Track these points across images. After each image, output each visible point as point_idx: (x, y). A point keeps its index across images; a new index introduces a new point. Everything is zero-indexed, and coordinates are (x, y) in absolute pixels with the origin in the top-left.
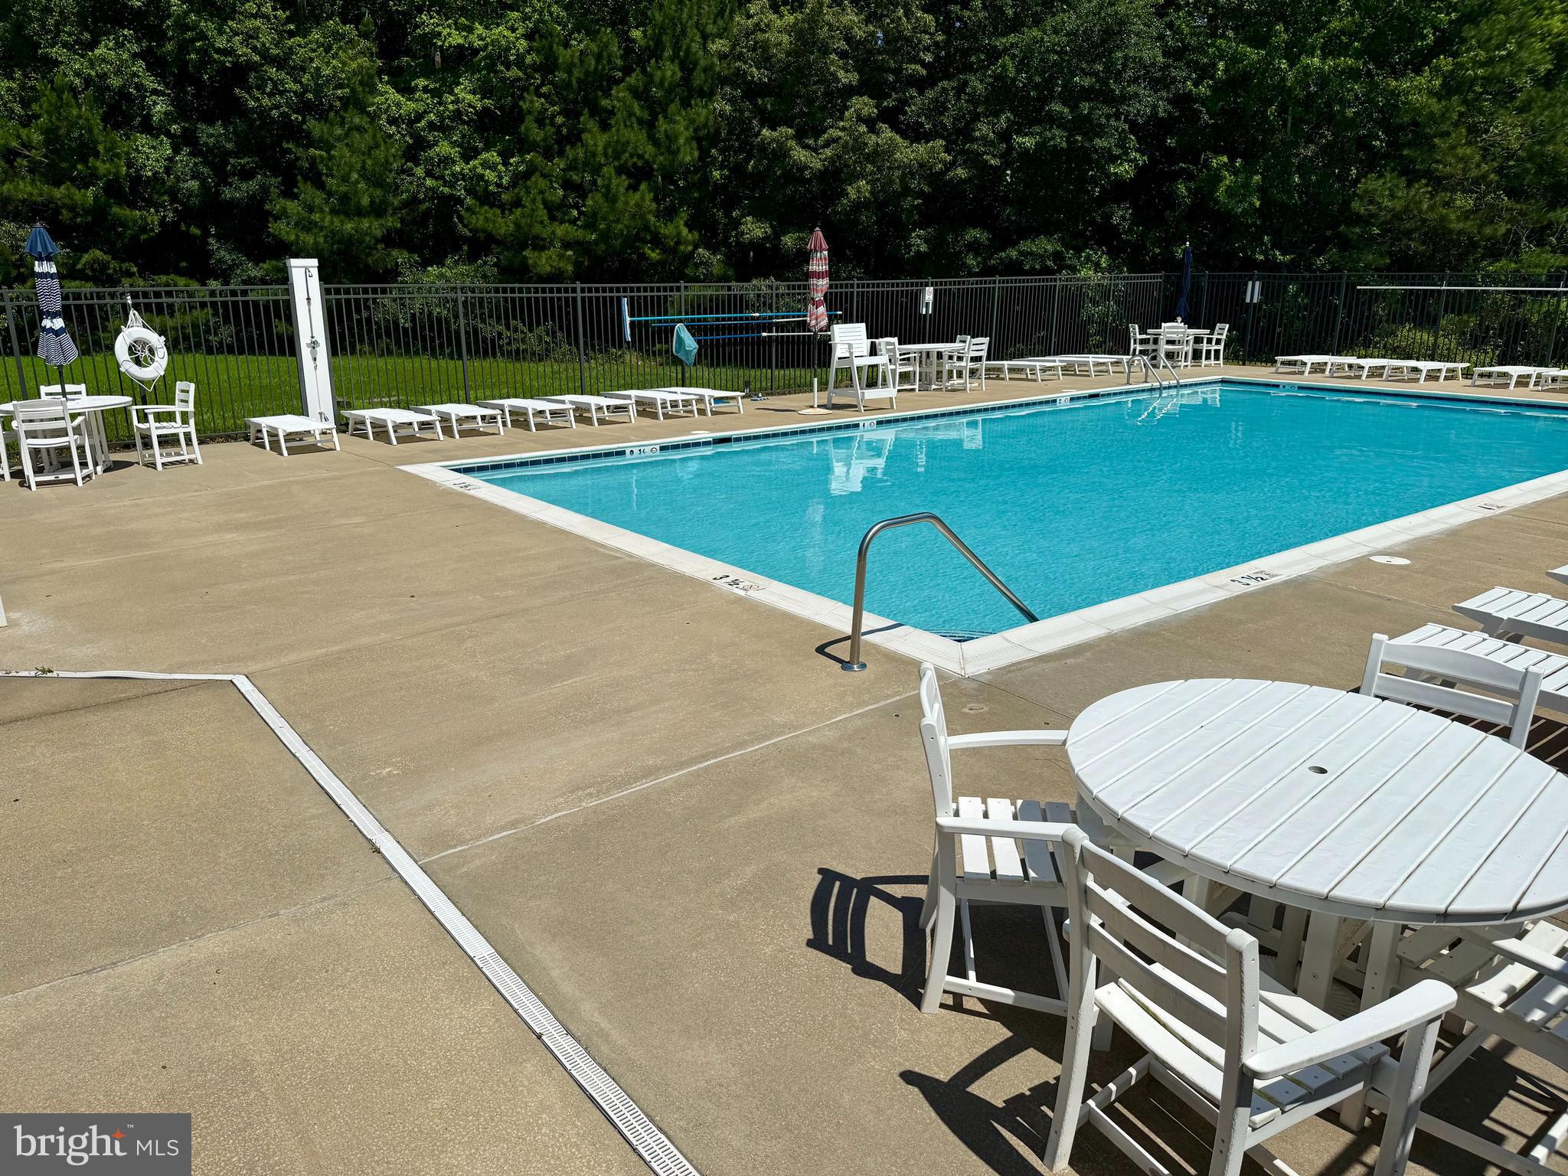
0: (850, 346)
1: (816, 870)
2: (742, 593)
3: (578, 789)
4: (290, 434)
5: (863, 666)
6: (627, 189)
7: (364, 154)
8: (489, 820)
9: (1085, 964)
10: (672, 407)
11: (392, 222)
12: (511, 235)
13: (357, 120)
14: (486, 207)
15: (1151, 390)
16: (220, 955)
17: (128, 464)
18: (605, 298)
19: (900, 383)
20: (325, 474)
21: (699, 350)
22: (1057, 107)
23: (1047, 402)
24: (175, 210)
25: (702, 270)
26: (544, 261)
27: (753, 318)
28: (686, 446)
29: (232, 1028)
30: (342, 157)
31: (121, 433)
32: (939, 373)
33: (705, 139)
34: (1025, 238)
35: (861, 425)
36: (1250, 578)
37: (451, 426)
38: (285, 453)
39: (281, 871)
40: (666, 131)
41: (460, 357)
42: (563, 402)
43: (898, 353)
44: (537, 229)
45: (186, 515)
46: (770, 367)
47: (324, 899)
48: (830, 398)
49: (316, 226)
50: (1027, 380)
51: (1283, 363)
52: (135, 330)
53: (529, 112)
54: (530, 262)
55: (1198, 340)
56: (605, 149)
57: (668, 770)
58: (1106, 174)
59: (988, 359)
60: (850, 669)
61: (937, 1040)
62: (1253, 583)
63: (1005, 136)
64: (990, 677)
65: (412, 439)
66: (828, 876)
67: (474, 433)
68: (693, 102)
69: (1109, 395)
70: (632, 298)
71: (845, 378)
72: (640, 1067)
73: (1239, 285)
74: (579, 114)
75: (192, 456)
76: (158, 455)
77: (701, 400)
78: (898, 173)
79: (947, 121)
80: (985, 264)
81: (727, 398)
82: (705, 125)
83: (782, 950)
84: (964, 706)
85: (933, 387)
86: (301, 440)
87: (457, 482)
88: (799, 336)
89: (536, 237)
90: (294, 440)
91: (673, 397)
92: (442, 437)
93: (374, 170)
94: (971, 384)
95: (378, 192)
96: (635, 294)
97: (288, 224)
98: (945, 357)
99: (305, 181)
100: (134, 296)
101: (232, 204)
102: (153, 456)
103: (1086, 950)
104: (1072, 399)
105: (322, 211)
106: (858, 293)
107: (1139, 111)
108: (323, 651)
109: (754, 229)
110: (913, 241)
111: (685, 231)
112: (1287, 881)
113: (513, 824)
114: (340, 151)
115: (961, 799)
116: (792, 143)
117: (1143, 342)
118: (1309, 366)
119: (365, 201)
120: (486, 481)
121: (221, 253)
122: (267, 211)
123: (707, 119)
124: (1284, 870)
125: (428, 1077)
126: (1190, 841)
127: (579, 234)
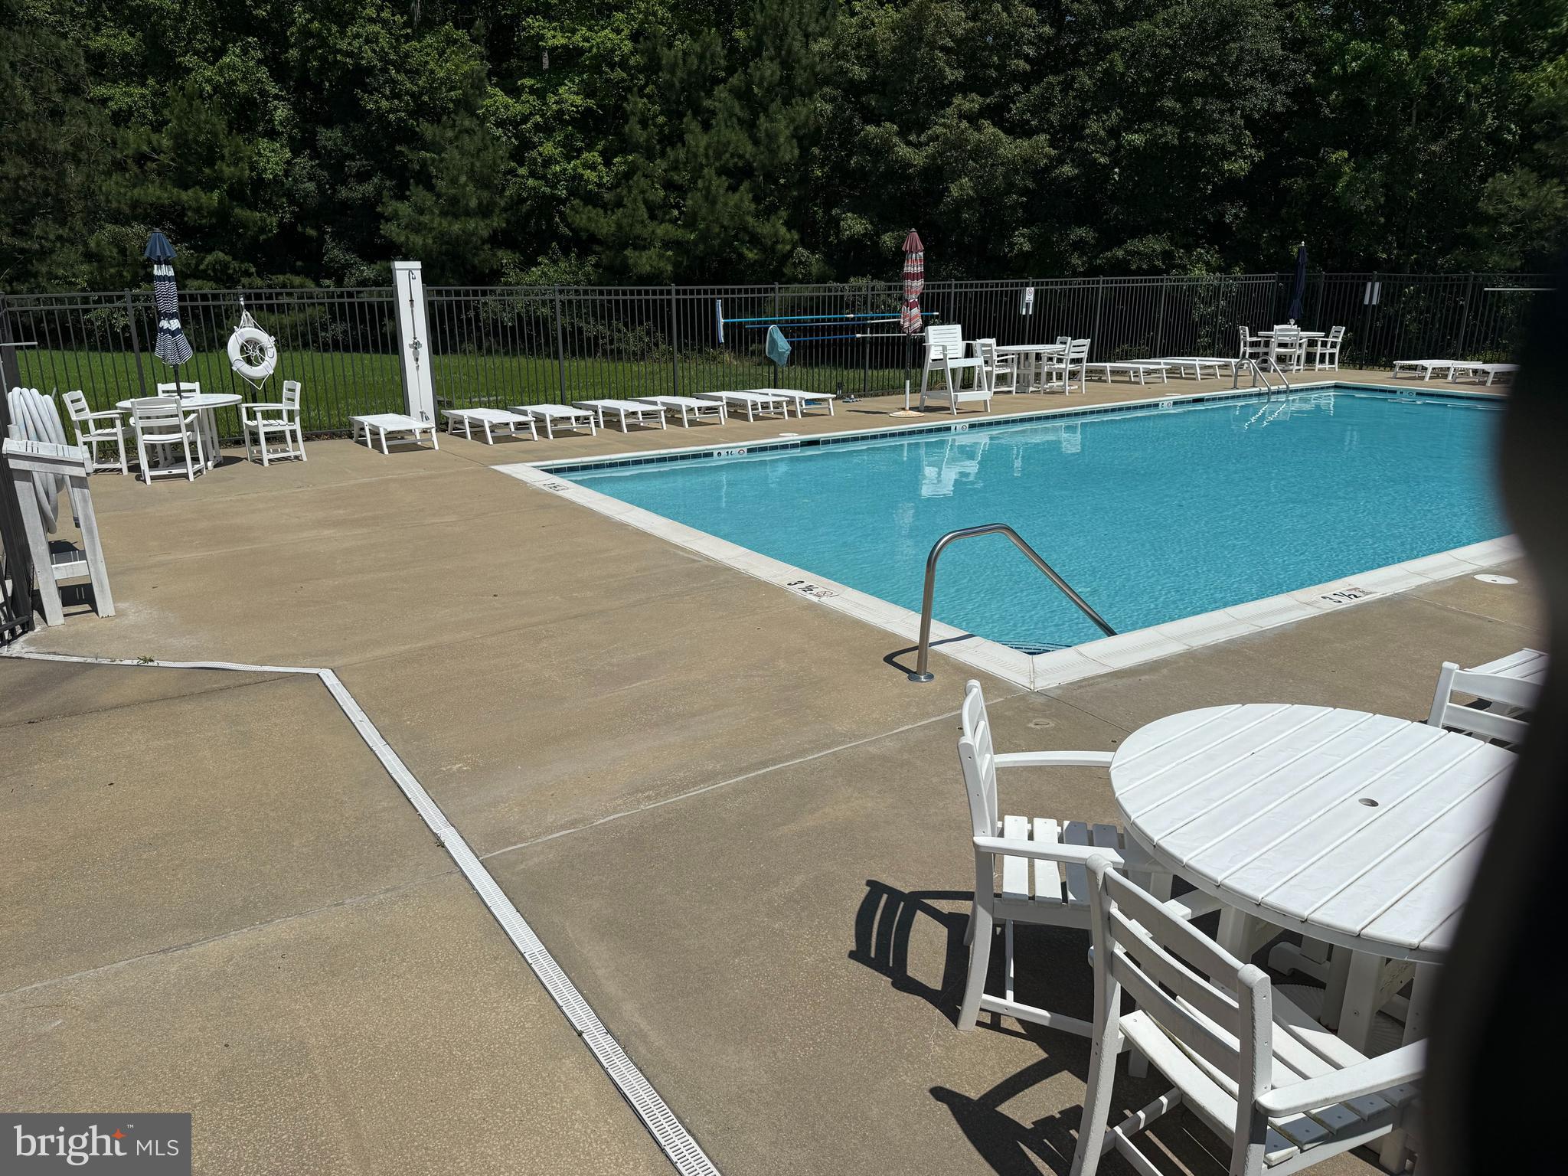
0: (944, 348)
1: (864, 882)
2: (815, 599)
3: (638, 791)
4: (390, 433)
5: (931, 677)
6: (727, 190)
7: (472, 156)
8: (550, 819)
9: (1109, 991)
10: (763, 408)
11: (498, 222)
12: (613, 235)
13: (467, 123)
14: (590, 207)
15: (1259, 395)
16: (286, 940)
17: (237, 460)
18: (699, 300)
19: (997, 385)
20: (422, 473)
21: (792, 352)
22: (1169, 103)
23: (1149, 406)
24: (293, 212)
25: (801, 269)
26: (644, 260)
27: (847, 319)
28: (774, 448)
29: (292, 1011)
30: (452, 159)
31: (233, 429)
32: (1038, 375)
33: (805, 138)
34: (1133, 237)
35: (953, 428)
36: (1342, 595)
37: (546, 427)
38: (386, 451)
39: (350, 861)
40: (766, 130)
41: (556, 357)
42: (655, 403)
43: (995, 354)
44: (638, 229)
45: (287, 511)
46: (864, 367)
47: (387, 890)
48: (922, 401)
49: (425, 228)
50: (1130, 382)
51: (1402, 368)
52: (246, 330)
53: (633, 113)
54: (631, 261)
55: (1312, 343)
56: (706, 149)
57: (726, 775)
58: (1219, 171)
59: (1090, 360)
60: (918, 680)
61: (970, 1059)
62: (1345, 600)
63: (1114, 133)
64: (1059, 692)
65: (508, 439)
66: (876, 888)
67: (569, 433)
68: (793, 101)
69: (1214, 399)
70: (726, 300)
71: (938, 380)
72: (675, 1068)
73: (1358, 285)
74: (681, 116)
75: (297, 453)
76: (266, 452)
77: (791, 401)
78: (1001, 169)
79: (1054, 118)
80: (1091, 264)
81: (819, 400)
82: (806, 124)
83: (824, 960)
84: (1030, 721)
85: (1031, 389)
86: (402, 438)
87: (547, 482)
88: (893, 337)
89: (638, 237)
90: (396, 438)
91: (765, 399)
92: (536, 438)
93: (482, 172)
94: (1070, 387)
95: (485, 194)
96: (730, 296)
97: (399, 225)
98: (1045, 359)
99: (417, 184)
100: (247, 297)
101: (345, 205)
102: (260, 452)
103: (1109, 977)
104: (1175, 403)
105: (432, 213)
106: (956, 293)
107: (1255, 105)
108: (407, 647)
109: (854, 225)
110: (1016, 240)
111: (783, 230)
112: (1319, 916)
113: (573, 824)
114: (451, 154)
115: (1007, 818)
116: (895, 139)
117: (1253, 344)
118: (1430, 370)
119: (473, 203)
120: (575, 482)
121: (335, 253)
122: (379, 213)
123: (808, 117)
124: (1317, 905)
125: (471, 1068)
126: (1224, 871)
127: (679, 233)
